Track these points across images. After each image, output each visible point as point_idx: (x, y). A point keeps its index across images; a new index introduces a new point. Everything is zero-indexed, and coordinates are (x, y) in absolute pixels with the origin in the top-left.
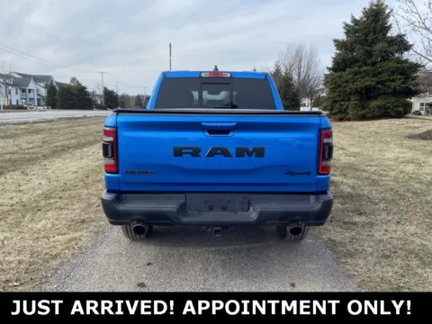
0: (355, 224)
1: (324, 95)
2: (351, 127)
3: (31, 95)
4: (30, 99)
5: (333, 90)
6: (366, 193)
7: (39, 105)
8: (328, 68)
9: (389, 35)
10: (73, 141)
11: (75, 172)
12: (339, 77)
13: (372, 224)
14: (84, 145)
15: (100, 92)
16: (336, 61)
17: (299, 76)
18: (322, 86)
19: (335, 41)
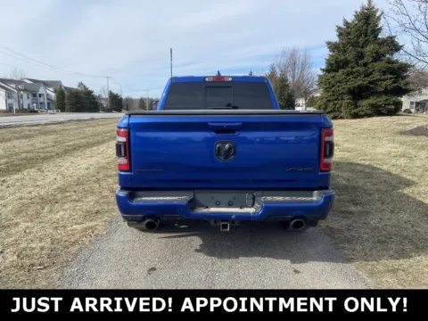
0: (351, 213)
1: (318, 95)
2: (344, 125)
3: (41, 100)
4: (41, 103)
5: (326, 90)
6: (360, 185)
7: (49, 108)
8: (321, 69)
9: (379, 36)
10: (82, 141)
11: (87, 169)
12: (333, 77)
13: (367, 213)
14: (93, 145)
15: (106, 96)
16: (329, 63)
17: (293, 77)
18: (316, 87)
19: (329, 43)
